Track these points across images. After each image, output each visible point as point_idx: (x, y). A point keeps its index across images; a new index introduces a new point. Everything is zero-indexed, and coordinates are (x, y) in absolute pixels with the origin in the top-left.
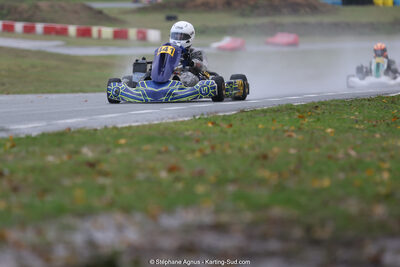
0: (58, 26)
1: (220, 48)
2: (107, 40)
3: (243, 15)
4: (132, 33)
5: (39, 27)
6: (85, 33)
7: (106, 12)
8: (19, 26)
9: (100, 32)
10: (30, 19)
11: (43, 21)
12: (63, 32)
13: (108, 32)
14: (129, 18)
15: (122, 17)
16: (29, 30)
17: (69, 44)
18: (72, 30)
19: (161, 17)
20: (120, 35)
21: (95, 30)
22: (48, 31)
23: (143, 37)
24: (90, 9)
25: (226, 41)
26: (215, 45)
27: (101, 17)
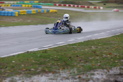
0: (83, 6)
1: (114, 11)
2: (93, 9)
3: (118, 4)
4: (97, 7)
5: (80, 6)
6: (88, 7)
7: (92, 3)
8: (76, 6)
9: (91, 7)
10: (78, 4)
11: (80, 5)
12: (84, 7)
13: (93, 7)
14: (97, 4)
15: (95, 4)
16: (78, 7)
17: (85, 10)
18: (86, 7)
19: (103, 4)
20: (95, 8)
21: (90, 7)
22: (81, 7)
23: (99, 8)
24: (89, 2)
25: (115, 10)
26: (113, 10)
27: (91, 4)
